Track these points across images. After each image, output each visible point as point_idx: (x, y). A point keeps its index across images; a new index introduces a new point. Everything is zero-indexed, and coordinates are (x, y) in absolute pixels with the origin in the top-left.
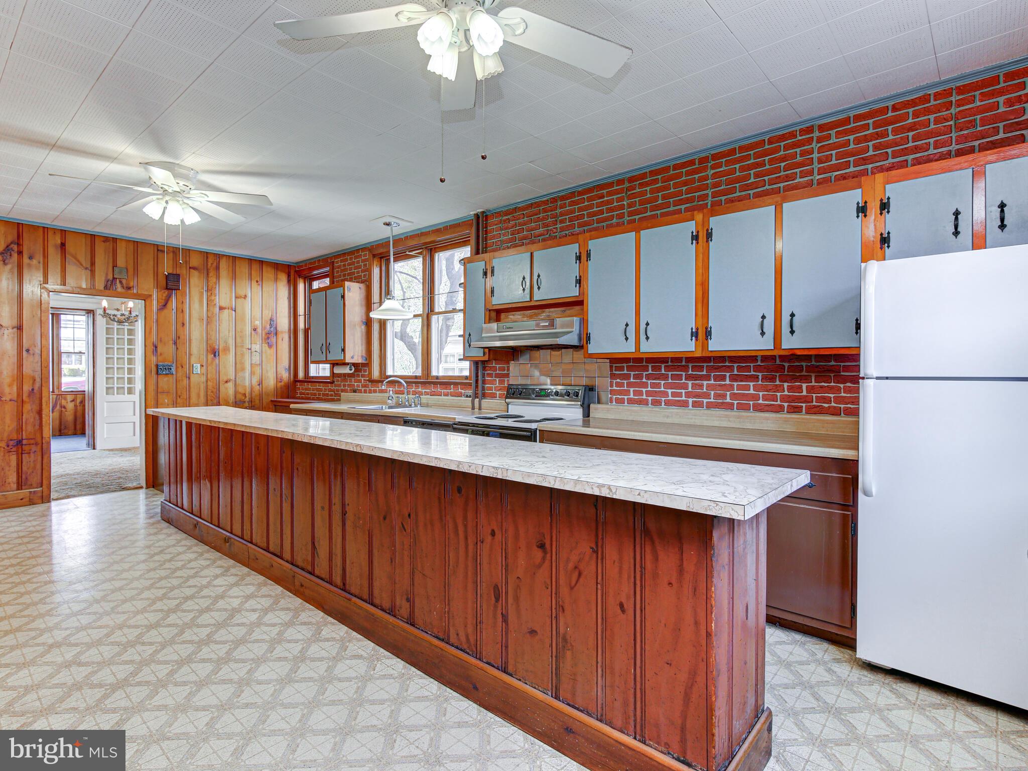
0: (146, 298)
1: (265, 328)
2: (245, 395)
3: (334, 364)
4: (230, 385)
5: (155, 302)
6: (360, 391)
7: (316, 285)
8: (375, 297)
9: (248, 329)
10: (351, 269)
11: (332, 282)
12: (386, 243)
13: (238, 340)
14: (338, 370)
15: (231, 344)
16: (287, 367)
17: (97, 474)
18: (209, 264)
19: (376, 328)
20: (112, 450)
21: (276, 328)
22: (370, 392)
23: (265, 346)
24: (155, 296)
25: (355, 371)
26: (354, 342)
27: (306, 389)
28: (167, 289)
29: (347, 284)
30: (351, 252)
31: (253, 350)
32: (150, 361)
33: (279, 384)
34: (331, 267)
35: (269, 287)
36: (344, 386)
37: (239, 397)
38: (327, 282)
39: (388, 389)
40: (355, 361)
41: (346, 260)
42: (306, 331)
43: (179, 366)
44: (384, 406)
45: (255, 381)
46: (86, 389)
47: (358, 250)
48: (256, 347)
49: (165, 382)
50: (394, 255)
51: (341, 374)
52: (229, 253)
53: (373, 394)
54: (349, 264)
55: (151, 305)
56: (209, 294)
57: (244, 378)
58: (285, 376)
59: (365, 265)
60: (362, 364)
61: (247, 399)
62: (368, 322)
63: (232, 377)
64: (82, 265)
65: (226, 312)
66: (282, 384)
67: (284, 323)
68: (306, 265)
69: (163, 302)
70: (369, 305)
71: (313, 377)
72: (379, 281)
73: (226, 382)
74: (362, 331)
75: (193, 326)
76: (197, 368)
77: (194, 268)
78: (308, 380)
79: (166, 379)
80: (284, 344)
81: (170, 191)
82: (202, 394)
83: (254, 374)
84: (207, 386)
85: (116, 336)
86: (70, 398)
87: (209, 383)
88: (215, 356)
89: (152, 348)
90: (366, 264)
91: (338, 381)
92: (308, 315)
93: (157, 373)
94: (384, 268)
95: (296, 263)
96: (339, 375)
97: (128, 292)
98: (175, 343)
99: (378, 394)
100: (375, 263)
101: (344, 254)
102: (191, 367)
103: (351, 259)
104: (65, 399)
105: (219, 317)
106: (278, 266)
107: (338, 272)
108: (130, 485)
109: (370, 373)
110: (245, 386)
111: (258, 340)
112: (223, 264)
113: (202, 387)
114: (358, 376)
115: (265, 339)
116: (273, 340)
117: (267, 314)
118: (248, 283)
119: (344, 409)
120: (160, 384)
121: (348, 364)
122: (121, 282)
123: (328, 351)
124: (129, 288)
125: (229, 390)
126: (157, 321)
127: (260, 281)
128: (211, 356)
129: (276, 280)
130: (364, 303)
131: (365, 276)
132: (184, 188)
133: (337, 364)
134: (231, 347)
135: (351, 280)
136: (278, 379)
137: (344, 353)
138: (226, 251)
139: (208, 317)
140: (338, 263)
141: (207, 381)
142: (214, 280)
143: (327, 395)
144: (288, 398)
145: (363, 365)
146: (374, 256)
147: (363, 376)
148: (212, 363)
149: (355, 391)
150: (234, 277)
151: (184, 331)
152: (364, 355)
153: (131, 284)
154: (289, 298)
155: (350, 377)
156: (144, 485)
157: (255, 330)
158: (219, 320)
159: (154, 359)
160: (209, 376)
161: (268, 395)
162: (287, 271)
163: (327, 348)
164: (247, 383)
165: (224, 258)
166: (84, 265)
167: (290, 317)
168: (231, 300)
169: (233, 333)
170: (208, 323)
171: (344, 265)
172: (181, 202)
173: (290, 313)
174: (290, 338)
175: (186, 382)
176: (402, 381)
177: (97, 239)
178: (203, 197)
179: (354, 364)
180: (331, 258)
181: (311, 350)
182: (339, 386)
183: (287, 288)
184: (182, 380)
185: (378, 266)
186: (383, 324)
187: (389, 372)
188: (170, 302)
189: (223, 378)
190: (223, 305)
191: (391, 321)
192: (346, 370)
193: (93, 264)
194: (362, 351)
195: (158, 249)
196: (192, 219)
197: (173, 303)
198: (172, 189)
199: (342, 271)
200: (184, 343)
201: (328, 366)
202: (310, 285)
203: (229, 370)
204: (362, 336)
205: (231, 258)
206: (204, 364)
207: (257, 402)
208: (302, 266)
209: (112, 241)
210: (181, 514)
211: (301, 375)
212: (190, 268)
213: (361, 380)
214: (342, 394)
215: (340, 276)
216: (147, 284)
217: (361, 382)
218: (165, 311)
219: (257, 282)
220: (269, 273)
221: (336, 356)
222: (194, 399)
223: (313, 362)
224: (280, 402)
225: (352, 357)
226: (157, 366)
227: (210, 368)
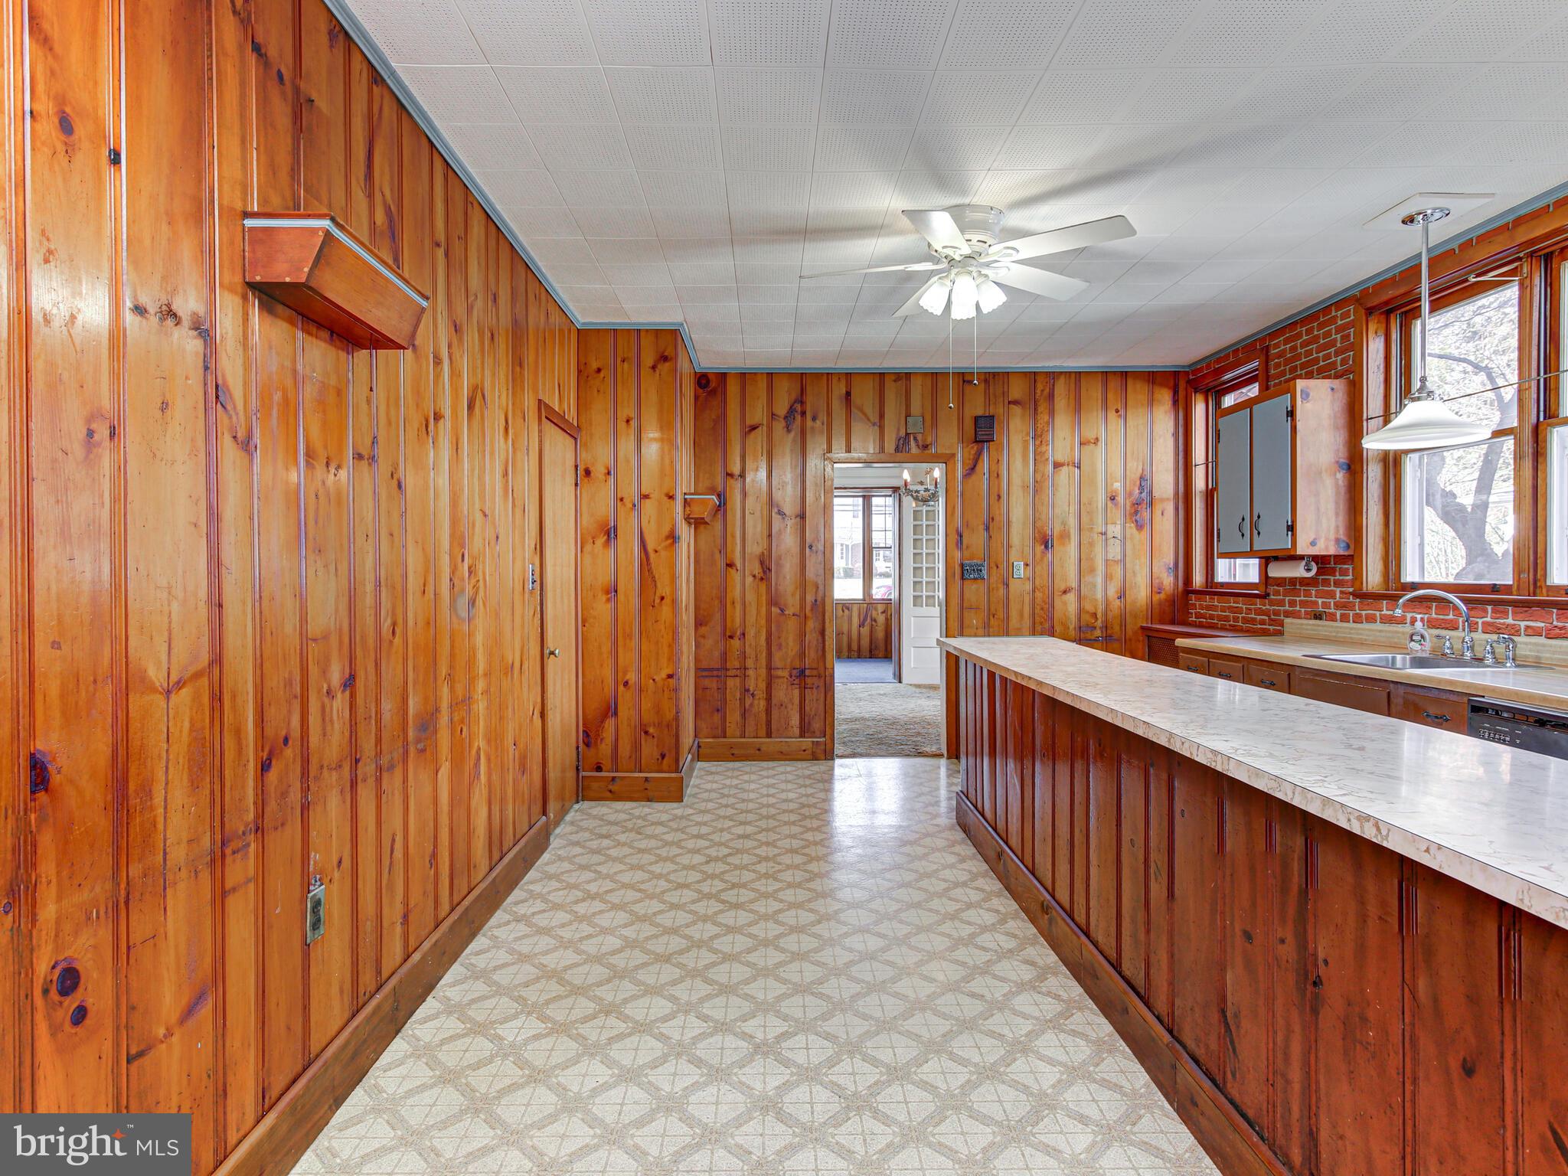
0: (947, 459)
1: (1131, 494)
2: (1095, 615)
3: (1268, 559)
4: (1071, 598)
5: (959, 465)
6: (1332, 617)
7: (1229, 401)
8: (1373, 403)
9: (1101, 498)
10: (1309, 353)
11: (1265, 388)
12: (1410, 273)
13: (1084, 519)
14: (1276, 571)
15: (1072, 525)
16: (1171, 566)
17: (893, 723)
18: (1038, 391)
19: (1373, 475)
20: (918, 686)
21: (1151, 492)
22: (1358, 619)
23: (1131, 528)
24: (959, 456)
25: (1318, 574)
26: (1318, 509)
27: (1209, 608)
28: (976, 441)
29: (1300, 384)
30: (1306, 318)
31: (1110, 535)
32: (953, 558)
33: (1156, 598)
34: (1263, 358)
35: (1137, 419)
36: (1292, 603)
37: (1086, 618)
38: (1253, 391)
39: (1409, 616)
40: (1319, 550)
41: (1299, 336)
42: (1210, 495)
43: (993, 565)
44: (1399, 657)
45: (1112, 592)
46: (892, 597)
47: (1326, 310)
48: (1115, 530)
49: (974, 592)
50: (1431, 295)
51: (1285, 578)
52: (1068, 367)
53: (1366, 626)
54: (1304, 344)
55: (954, 470)
56: (1038, 442)
57: (1094, 586)
58: (1168, 581)
59: (1346, 337)
60: (1335, 556)
61: (1099, 623)
62: (1354, 463)
63: (1074, 584)
64: (869, 419)
65: (1065, 469)
66: (1162, 596)
67: (1165, 482)
68: (1208, 366)
69: (970, 463)
70: (1354, 423)
71: (1222, 585)
72: (1382, 367)
73: (1065, 592)
74: (1337, 485)
75: (1013, 499)
76: (1020, 570)
77: (1016, 402)
78: (1213, 588)
79: (974, 587)
80: (1166, 523)
81: (957, 258)
82: (1027, 610)
83: (1111, 579)
84: (1034, 599)
85: (925, 523)
86: (880, 608)
87: (1038, 594)
88: (1046, 547)
89: (957, 538)
90: (1349, 335)
91: (1277, 593)
92: (1213, 463)
93: (963, 578)
94: (1395, 335)
95: (1190, 366)
96: (1280, 582)
97: (926, 454)
98: (987, 529)
99: (1378, 626)
100: (1372, 327)
101: (1295, 324)
102: (1011, 566)
103: (1309, 331)
104: (876, 609)
105: (1053, 480)
106: (1153, 378)
107: (1278, 365)
108: (928, 749)
109: (1358, 576)
110: (1096, 600)
111: (1117, 515)
112: (1060, 388)
113: (1027, 599)
114: (1326, 583)
115: (1131, 515)
116: (1146, 514)
117: (1135, 469)
118: (1101, 415)
119: (1294, 659)
120: (967, 595)
121: (1302, 558)
122: (915, 439)
123: (1255, 532)
124: (926, 447)
125: (1068, 606)
126: (962, 495)
127: (1122, 412)
128: (1040, 548)
129: (1151, 402)
130: (1342, 421)
131: (1344, 362)
132: (979, 247)
133: (1276, 559)
134: (1072, 531)
135: (1309, 376)
136: (1155, 588)
137: (1294, 536)
138: (1065, 365)
139: (1036, 481)
140: (1278, 346)
141: (1034, 591)
142: (1046, 418)
143: (1253, 621)
144: (1172, 623)
145: (1339, 559)
146: (1370, 311)
147: (1337, 583)
148: (1042, 559)
149: (1318, 616)
150: (1077, 408)
151: (999, 508)
152: (1342, 537)
153: (929, 440)
154: (1176, 435)
155: (1308, 585)
156: (945, 752)
157: (1113, 499)
158: (1053, 485)
159: (958, 555)
160: (1037, 583)
161: (1135, 616)
162: (1172, 383)
163: (1254, 526)
164: (1099, 595)
165: (1063, 377)
166: (872, 419)
167: (1177, 469)
168: (1072, 449)
169: (1074, 508)
170: (1036, 491)
171: (1293, 349)
172: (975, 274)
173: (1177, 462)
174: (1177, 509)
175: (1002, 591)
176: (1451, 597)
177: (887, 378)
178: (1010, 255)
179: (1315, 558)
180: (1263, 339)
181: (1218, 530)
182: (1281, 603)
183: (1172, 417)
184: (997, 589)
185: (1381, 333)
186: (1392, 463)
187: (1410, 575)
188: (980, 461)
189: (1060, 585)
190: (1060, 458)
191: (1415, 456)
192: (1299, 571)
193: (882, 416)
194: (1337, 527)
195: (964, 378)
196: (993, 300)
197: (985, 464)
198: (959, 252)
199: (1287, 362)
200: (1000, 528)
201: (1254, 563)
202: (1218, 404)
203: (1069, 573)
204: (1337, 493)
205: (1073, 376)
206: (1030, 562)
207: (1117, 628)
208: (1200, 370)
209: (904, 377)
210: (982, 828)
211: (1198, 579)
212: (1009, 403)
213: (1334, 592)
214: (1287, 621)
215: (1283, 373)
216: (949, 438)
217: (1333, 596)
218: (974, 477)
219: (1117, 411)
220: (1138, 391)
221: (1273, 539)
222: (1014, 622)
223: (1224, 555)
224: (1158, 630)
225: (1313, 544)
226: (962, 566)
227: (1038, 568)
